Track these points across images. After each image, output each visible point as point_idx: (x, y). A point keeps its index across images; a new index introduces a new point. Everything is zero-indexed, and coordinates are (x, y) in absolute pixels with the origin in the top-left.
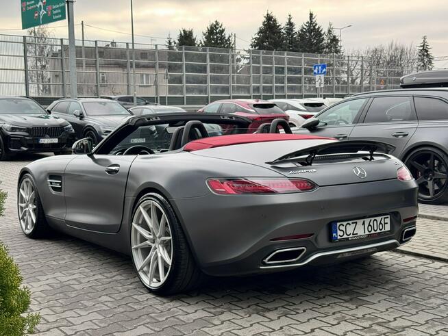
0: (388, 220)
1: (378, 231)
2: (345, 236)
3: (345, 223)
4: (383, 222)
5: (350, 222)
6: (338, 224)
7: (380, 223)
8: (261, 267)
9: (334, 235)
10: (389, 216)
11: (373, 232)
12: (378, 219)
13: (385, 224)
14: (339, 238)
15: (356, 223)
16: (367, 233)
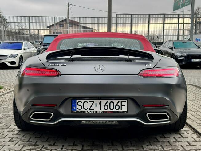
0: (125, 104)
1: (115, 110)
2: (83, 110)
3: (83, 101)
4: (119, 104)
5: (88, 101)
6: (77, 101)
7: (117, 105)
8: (30, 121)
9: (73, 107)
10: (126, 101)
11: (109, 110)
12: (115, 102)
13: (122, 106)
14: (77, 110)
15: (93, 102)
16: (103, 110)
